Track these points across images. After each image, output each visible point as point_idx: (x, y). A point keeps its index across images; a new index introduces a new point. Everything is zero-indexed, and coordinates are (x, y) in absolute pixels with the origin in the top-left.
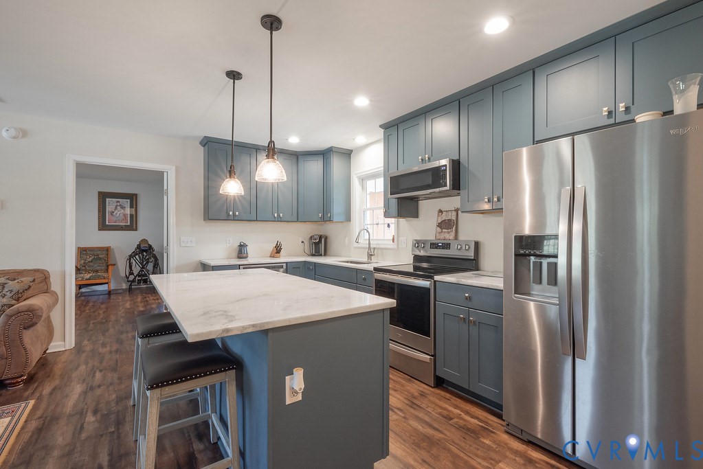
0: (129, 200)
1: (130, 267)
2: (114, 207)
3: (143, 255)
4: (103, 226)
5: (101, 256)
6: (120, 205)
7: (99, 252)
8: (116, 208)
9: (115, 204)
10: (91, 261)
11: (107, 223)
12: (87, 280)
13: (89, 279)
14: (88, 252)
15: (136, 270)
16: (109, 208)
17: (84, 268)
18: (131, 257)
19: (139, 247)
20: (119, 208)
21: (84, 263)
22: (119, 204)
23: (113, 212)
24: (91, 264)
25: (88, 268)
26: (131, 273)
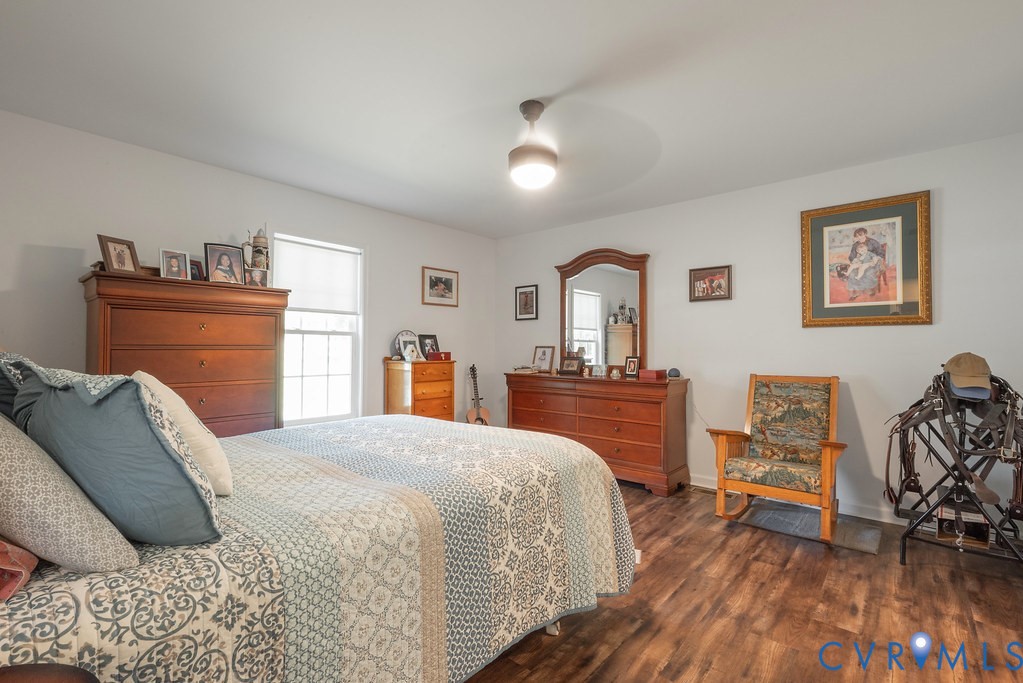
0: (898, 220)
1: (907, 458)
2: (847, 251)
3: (962, 424)
4: (817, 315)
5: (806, 406)
6: (868, 240)
7: (803, 392)
8: (854, 254)
9: (851, 241)
10: (781, 419)
11: (827, 304)
12: (755, 481)
13: (762, 481)
14: (776, 392)
15: (929, 473)
16: (831, 257)
17: (760, 437)
18: (906, 423)
19: (942, 384)
20: (863, 250)
21: (763, 422)
22: (862, 238)
23: (845, 268)
24: (781, 427)
25: (771, 440)
26: (911, 483)
